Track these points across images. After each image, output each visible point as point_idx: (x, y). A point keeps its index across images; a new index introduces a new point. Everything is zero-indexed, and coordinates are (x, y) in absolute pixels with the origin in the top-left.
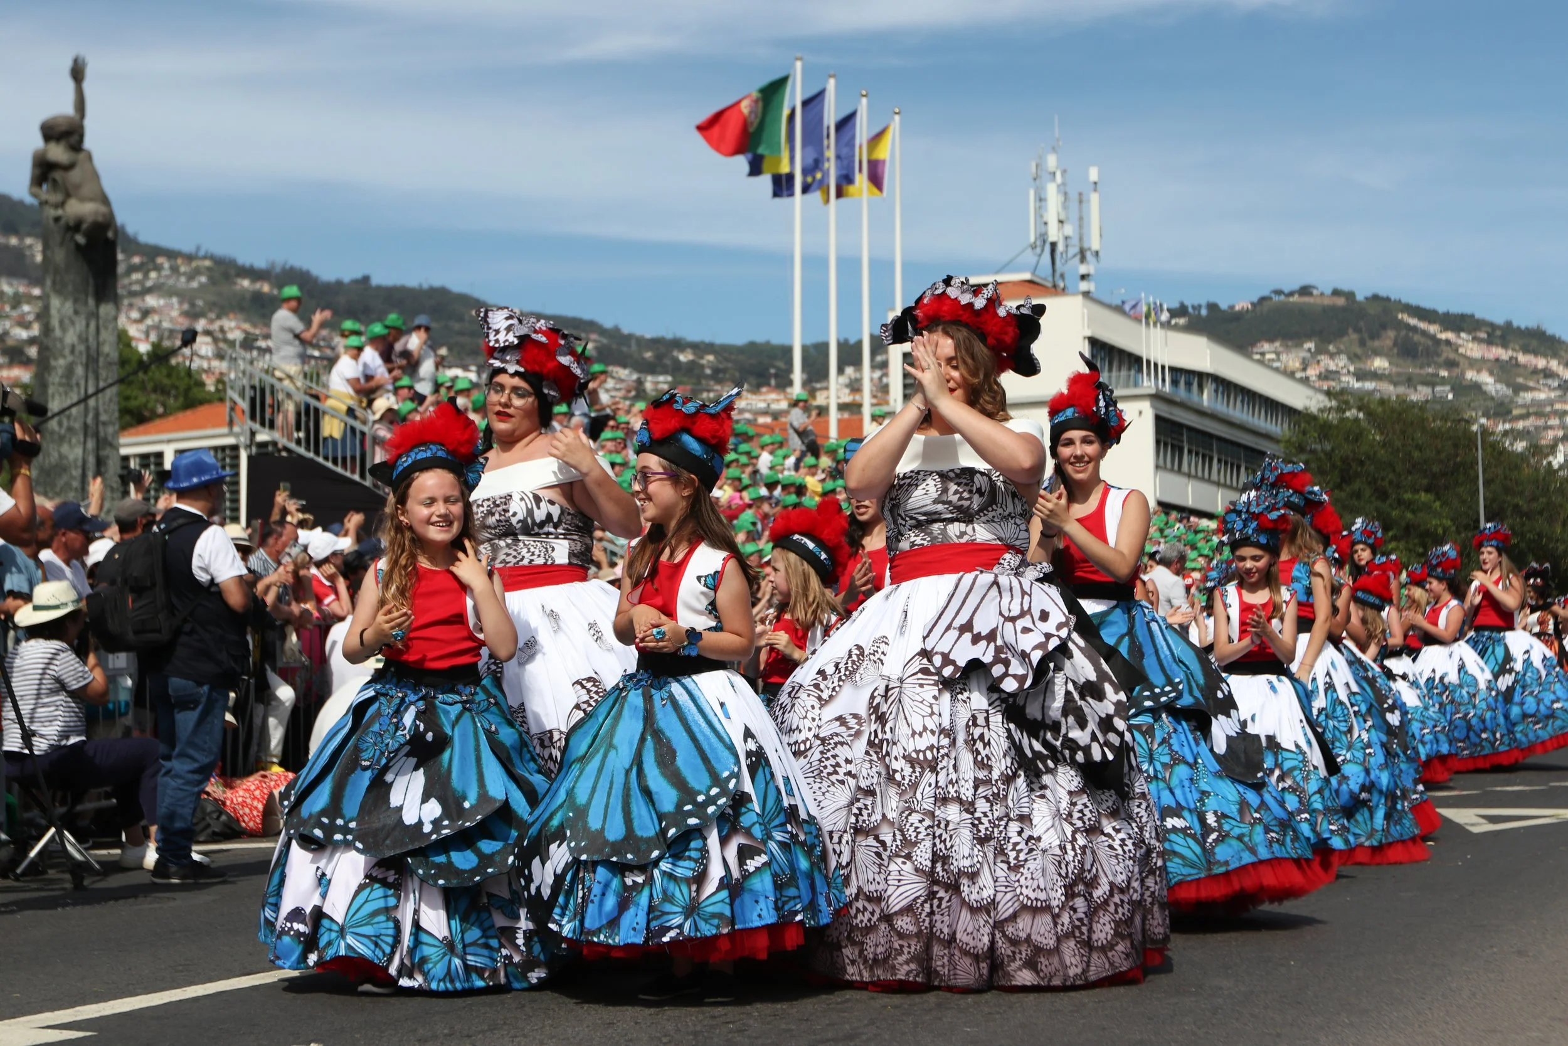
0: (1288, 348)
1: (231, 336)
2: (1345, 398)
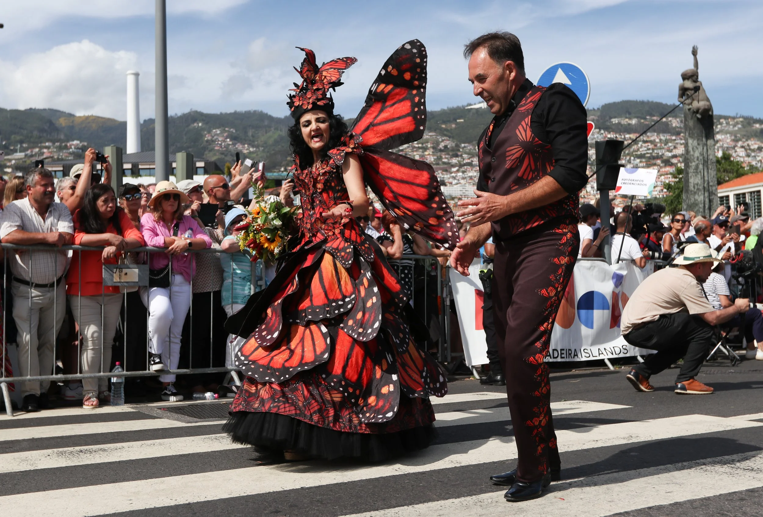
1: (752, 147)
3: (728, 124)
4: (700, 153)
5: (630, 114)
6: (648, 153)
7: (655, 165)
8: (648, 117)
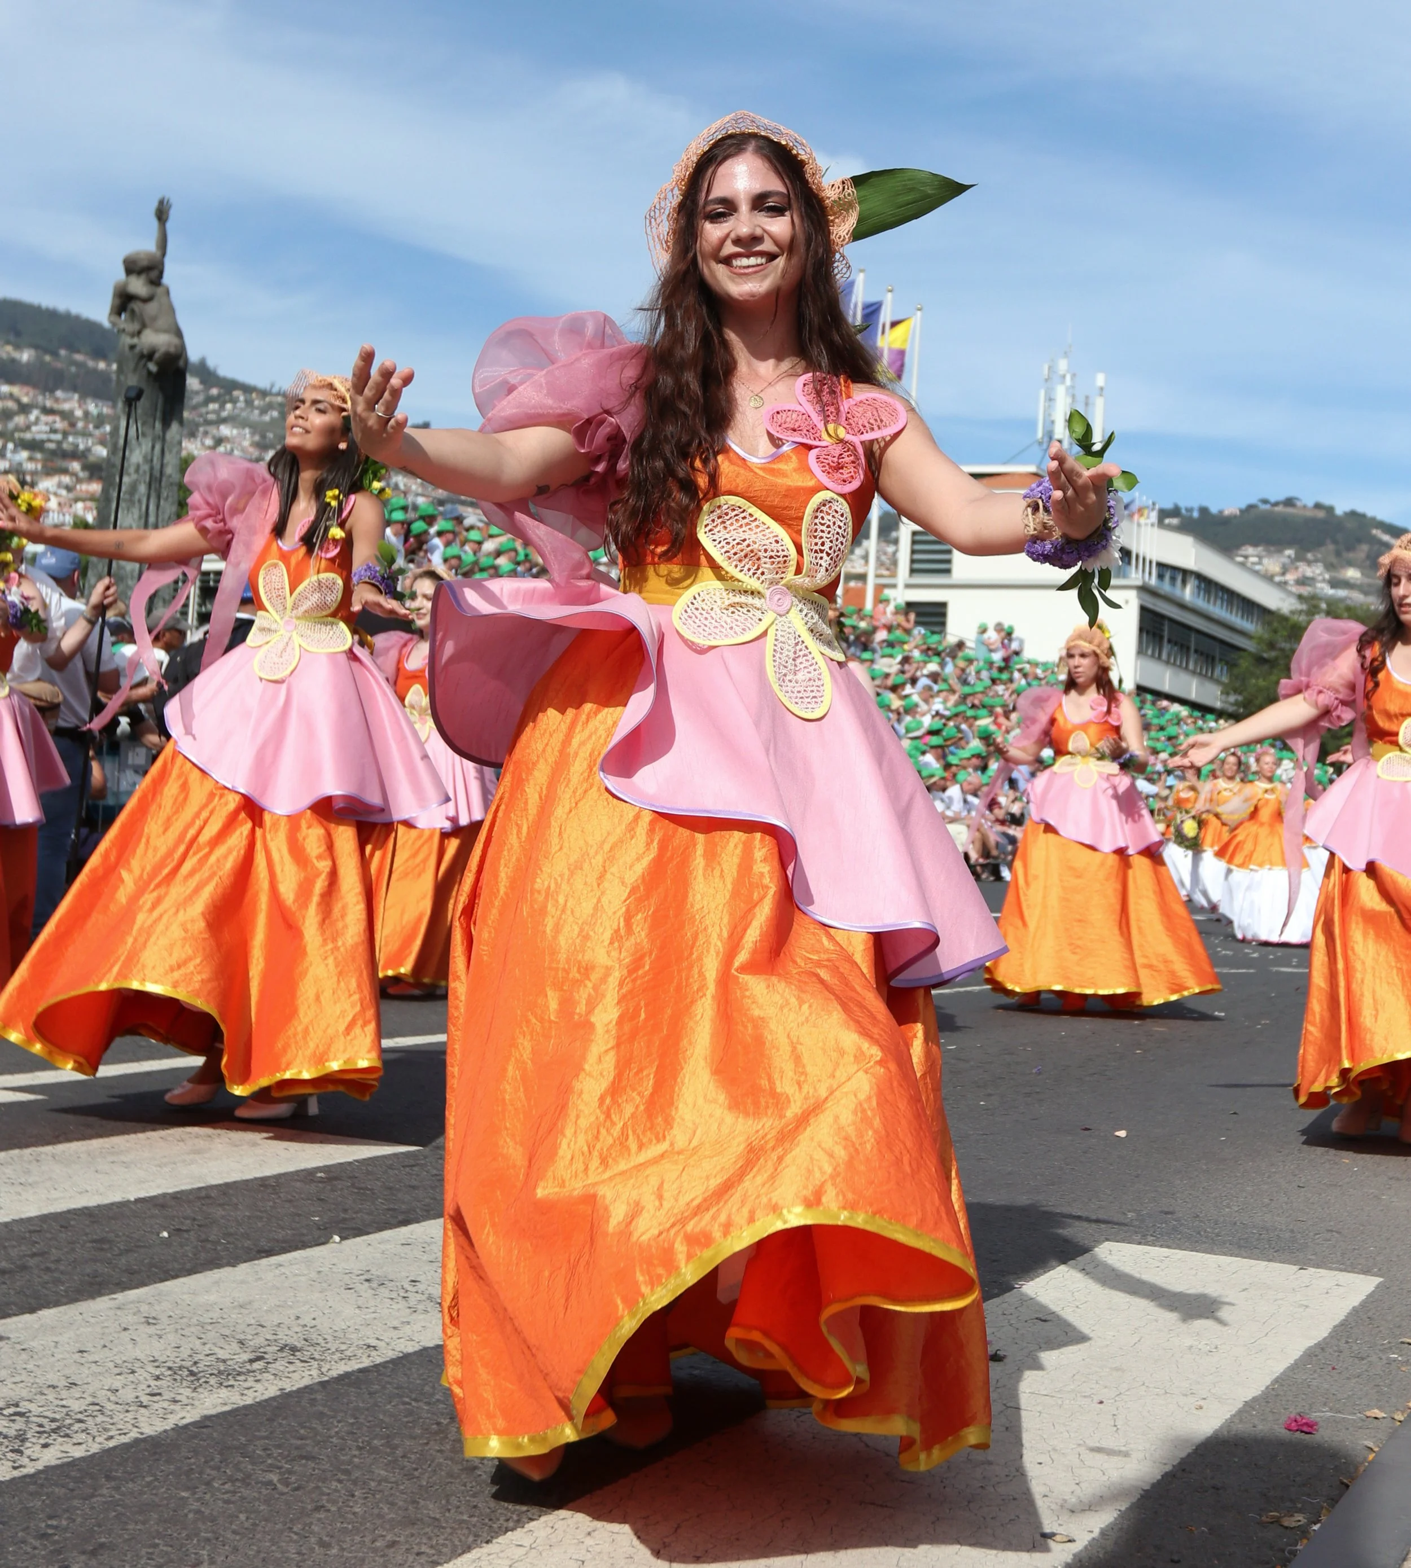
0: (1270, 554)
2: (1314, 602)
3: (249, 403)
4: (145, 457)
5: (18, 334)
6: (50, 441)
7: (65, 471)
8: (63, 352)
